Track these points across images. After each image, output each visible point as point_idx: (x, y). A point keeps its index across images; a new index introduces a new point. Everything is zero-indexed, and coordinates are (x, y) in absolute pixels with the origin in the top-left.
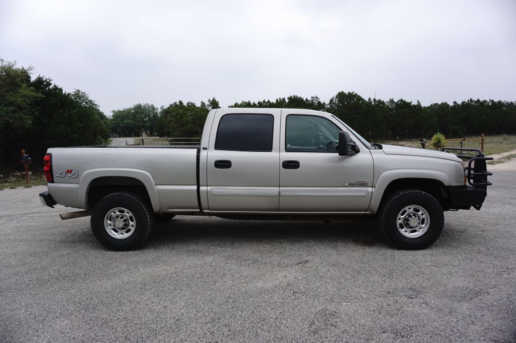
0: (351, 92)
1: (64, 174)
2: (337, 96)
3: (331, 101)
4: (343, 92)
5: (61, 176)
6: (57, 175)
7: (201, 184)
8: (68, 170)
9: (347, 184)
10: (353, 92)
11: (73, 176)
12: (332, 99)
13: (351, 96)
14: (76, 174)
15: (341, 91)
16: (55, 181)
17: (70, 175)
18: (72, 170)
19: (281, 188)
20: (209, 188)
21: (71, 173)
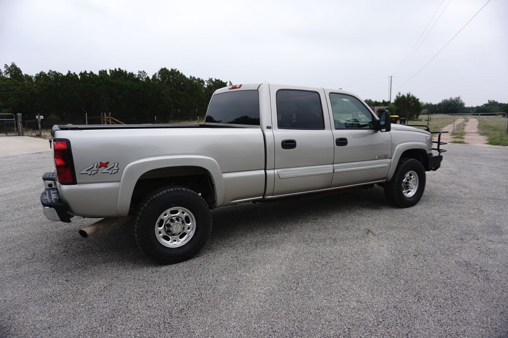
0: (174, 69)
1: (95, 169)
2: (159, 72)
3: (154, 76)
4: (165, 68)
5: (89, 172)
6: (84, 172)
7: (267, 168)
8: (101, 163)
9: (377, 157)
10: (176, 69)
11: (110, 172)
12: (155, 75)
13: (174, 73)
14: (115, 168)
15: (163, 67)
16: (78, 181)
17: (105, 170)
18: (108, 163)
19: (334, 165)
20: (276, 171)
21: (106, 167)
